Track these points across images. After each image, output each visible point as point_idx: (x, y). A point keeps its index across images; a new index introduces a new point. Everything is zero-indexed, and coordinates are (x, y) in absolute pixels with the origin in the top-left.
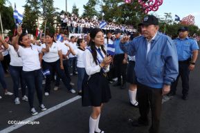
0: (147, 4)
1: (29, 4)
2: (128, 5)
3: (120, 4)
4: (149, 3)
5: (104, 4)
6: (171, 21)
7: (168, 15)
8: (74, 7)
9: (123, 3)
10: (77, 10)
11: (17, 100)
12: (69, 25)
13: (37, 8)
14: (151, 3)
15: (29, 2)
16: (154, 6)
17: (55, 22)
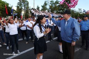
0: (70, 5)
1: (18, 5)
2: (61, 5)
3: (57, 5)
4: (71, 4)
5: (51, 5)
6: (81, 12)
7: (80, 9)
8: (38, 6)
9: (59, 4)
10: (39, 8)
11: (8, 47)
12: (35, 14)
13: (21, 7)
14: (72, 4)
15: (18, 4)
16: (73, 6)
17: (29, 13)
